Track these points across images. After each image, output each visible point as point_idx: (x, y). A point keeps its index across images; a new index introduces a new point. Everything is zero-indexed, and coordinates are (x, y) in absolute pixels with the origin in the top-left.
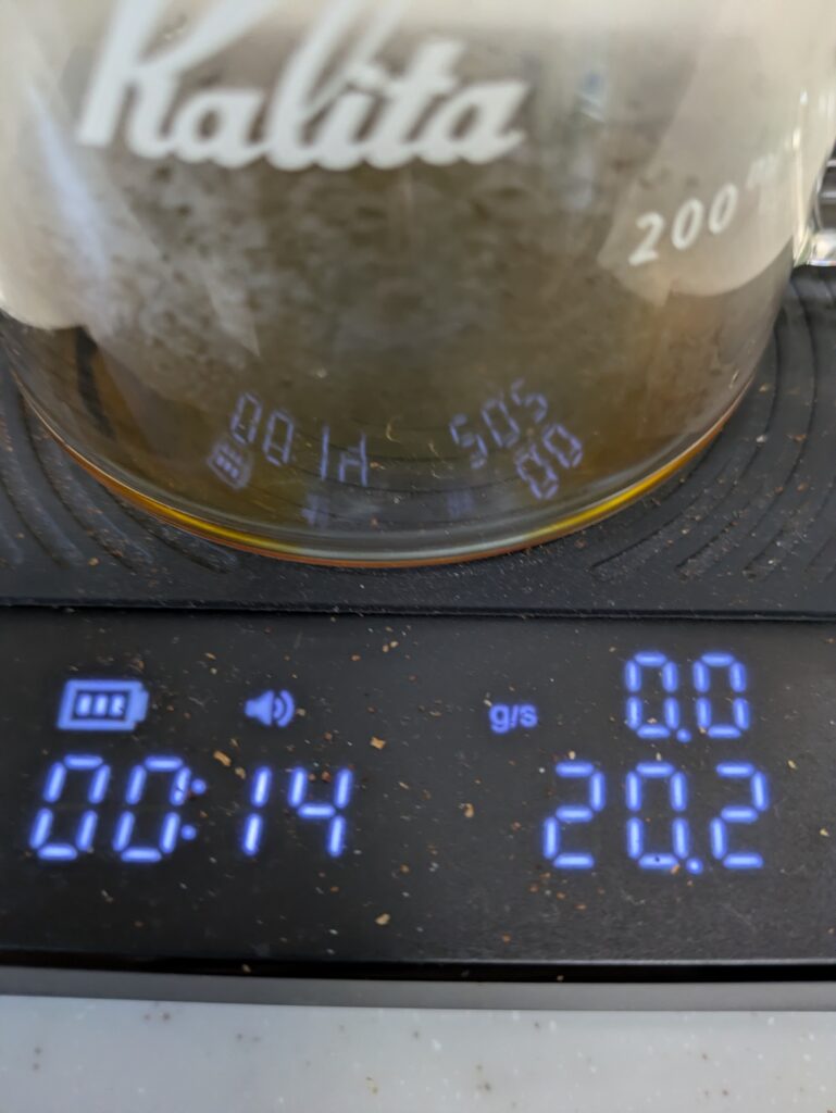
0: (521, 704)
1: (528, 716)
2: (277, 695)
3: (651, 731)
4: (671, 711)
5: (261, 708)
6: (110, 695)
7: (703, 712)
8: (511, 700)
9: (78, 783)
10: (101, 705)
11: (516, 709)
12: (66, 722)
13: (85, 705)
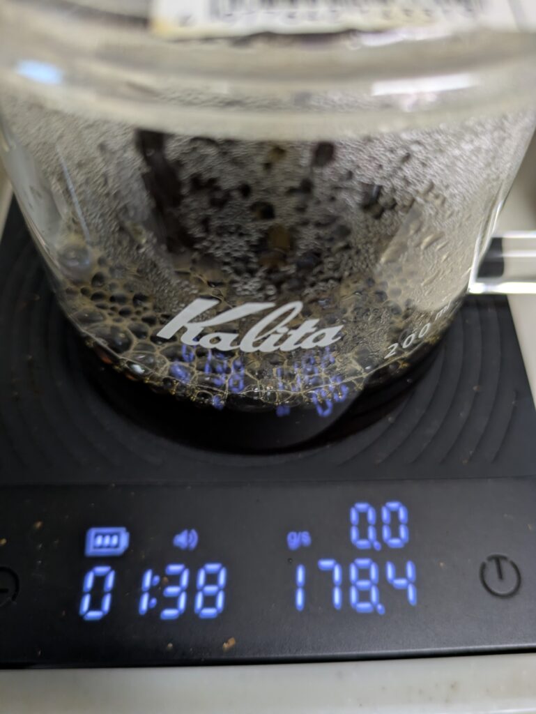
0: (302, 530)
1: (305, 538)
2: (189, 532)
3: (363, 543)
4: (371, 533)
5: (182, 540)
6: (111, 535)
7: (386, 533)
8: (298, 529)
9: (100, 581)
10: (107, 540)
11: (300, 533)
12: (90, 551)
13: (99, 541)
